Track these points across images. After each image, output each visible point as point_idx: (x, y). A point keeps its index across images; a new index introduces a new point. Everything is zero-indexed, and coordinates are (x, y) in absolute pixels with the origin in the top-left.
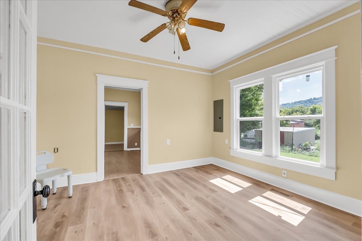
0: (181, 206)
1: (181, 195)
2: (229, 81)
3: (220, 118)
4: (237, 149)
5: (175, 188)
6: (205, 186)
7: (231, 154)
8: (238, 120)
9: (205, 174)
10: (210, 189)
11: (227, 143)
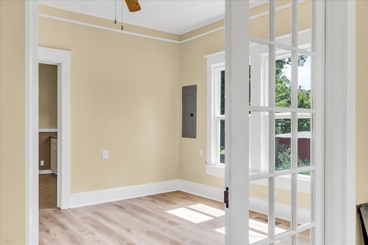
0: (125, 242)
1: (125, 231)
2: (205, 57)
3: (192, 115)
4: (215, 164)
5: (116, 223)
6: (163, 219)
7: (208, 173)
8: (218, 118)
9: (165, 204)
10: (170, 222)
11: (202, 155)
